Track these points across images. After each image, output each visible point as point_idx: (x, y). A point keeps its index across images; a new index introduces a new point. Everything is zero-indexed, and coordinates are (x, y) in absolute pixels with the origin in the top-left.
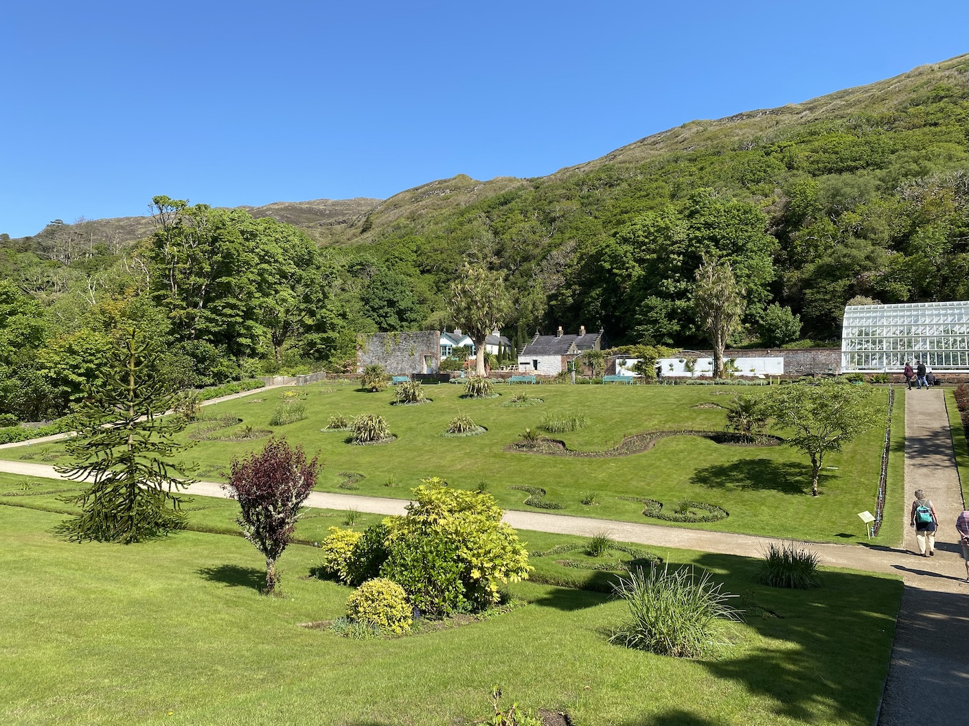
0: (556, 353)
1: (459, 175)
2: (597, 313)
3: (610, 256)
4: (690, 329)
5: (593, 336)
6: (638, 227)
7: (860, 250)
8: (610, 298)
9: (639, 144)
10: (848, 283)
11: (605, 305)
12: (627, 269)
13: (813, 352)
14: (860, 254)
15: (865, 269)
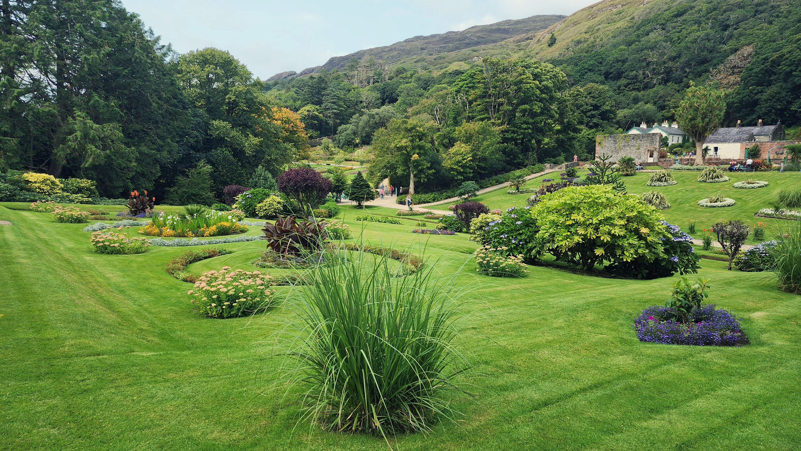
0: (735, 141)
5: (771, 127)
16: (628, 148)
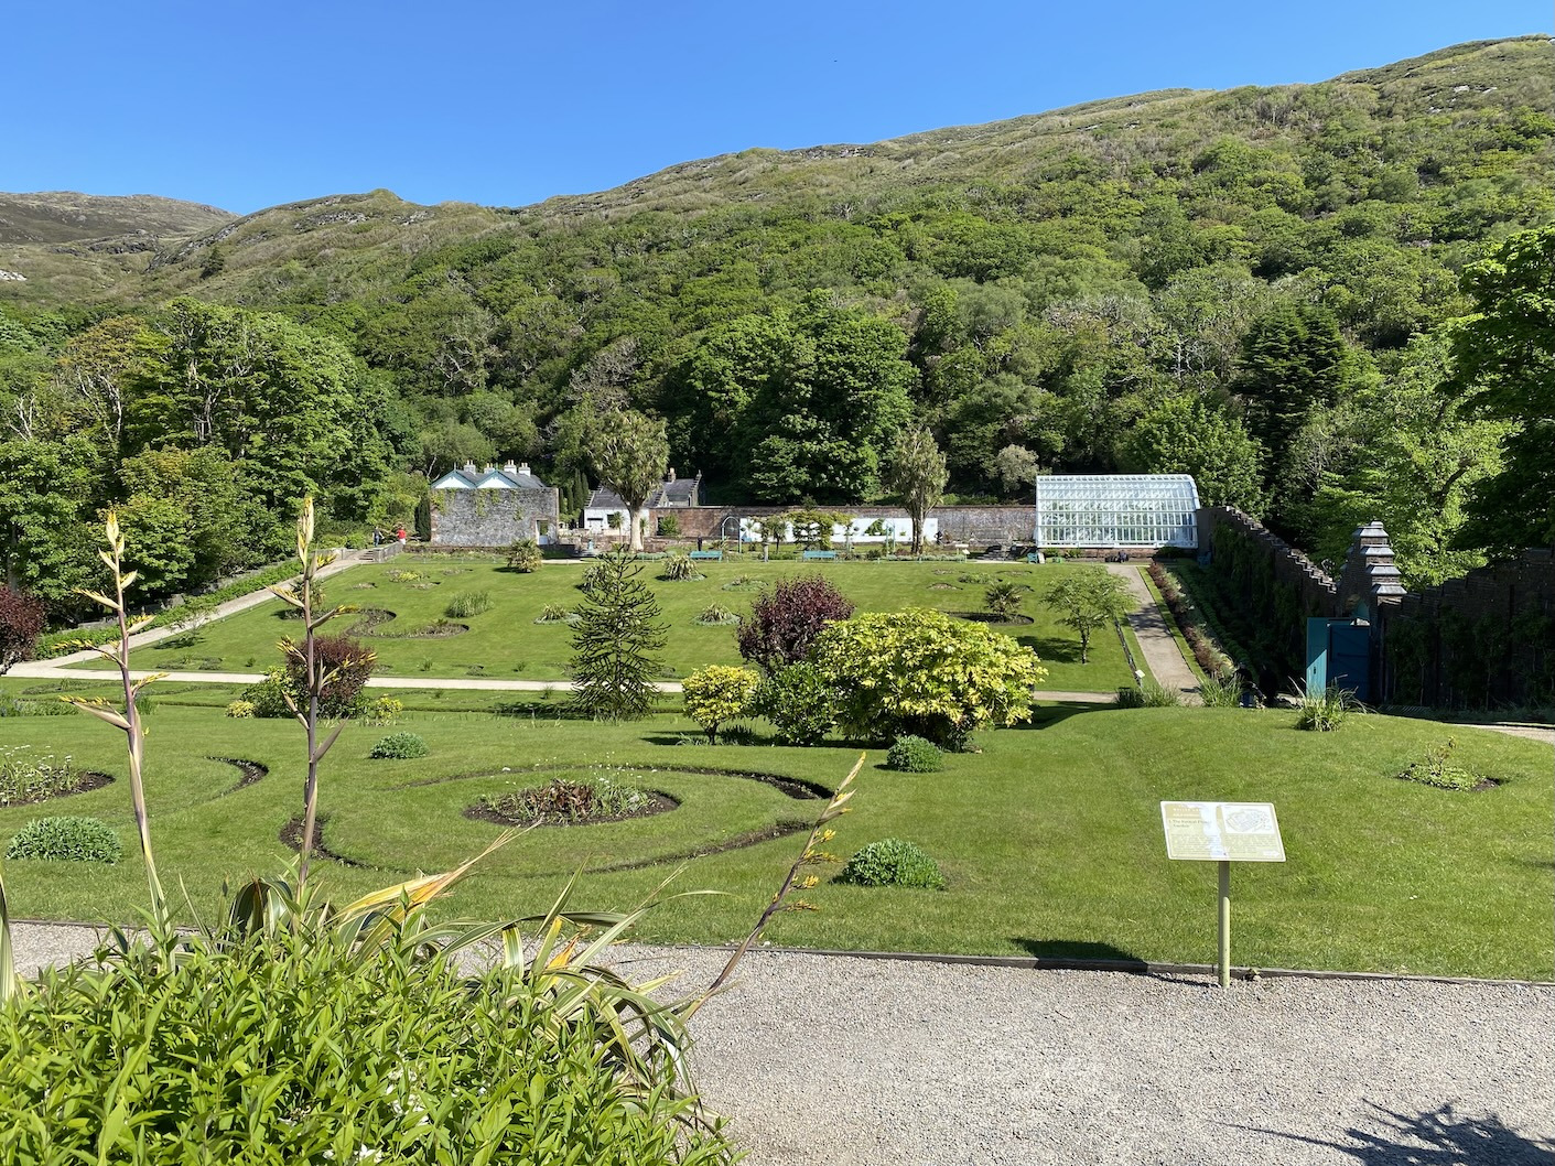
1: (379, 191)
2: (685, 449)
3: (702, 372)
4: (822, 479)
5: (689, 482)
6: (739, 334)
7: (1011, 387)
8: (702, 430)
9: (674, 174)
10: (999, 427)
11: (695, 439)
12: (727, 392)
13: (963, 511)
14: (1013, 394)
15: (1018, 411)
16: (497, 516)
